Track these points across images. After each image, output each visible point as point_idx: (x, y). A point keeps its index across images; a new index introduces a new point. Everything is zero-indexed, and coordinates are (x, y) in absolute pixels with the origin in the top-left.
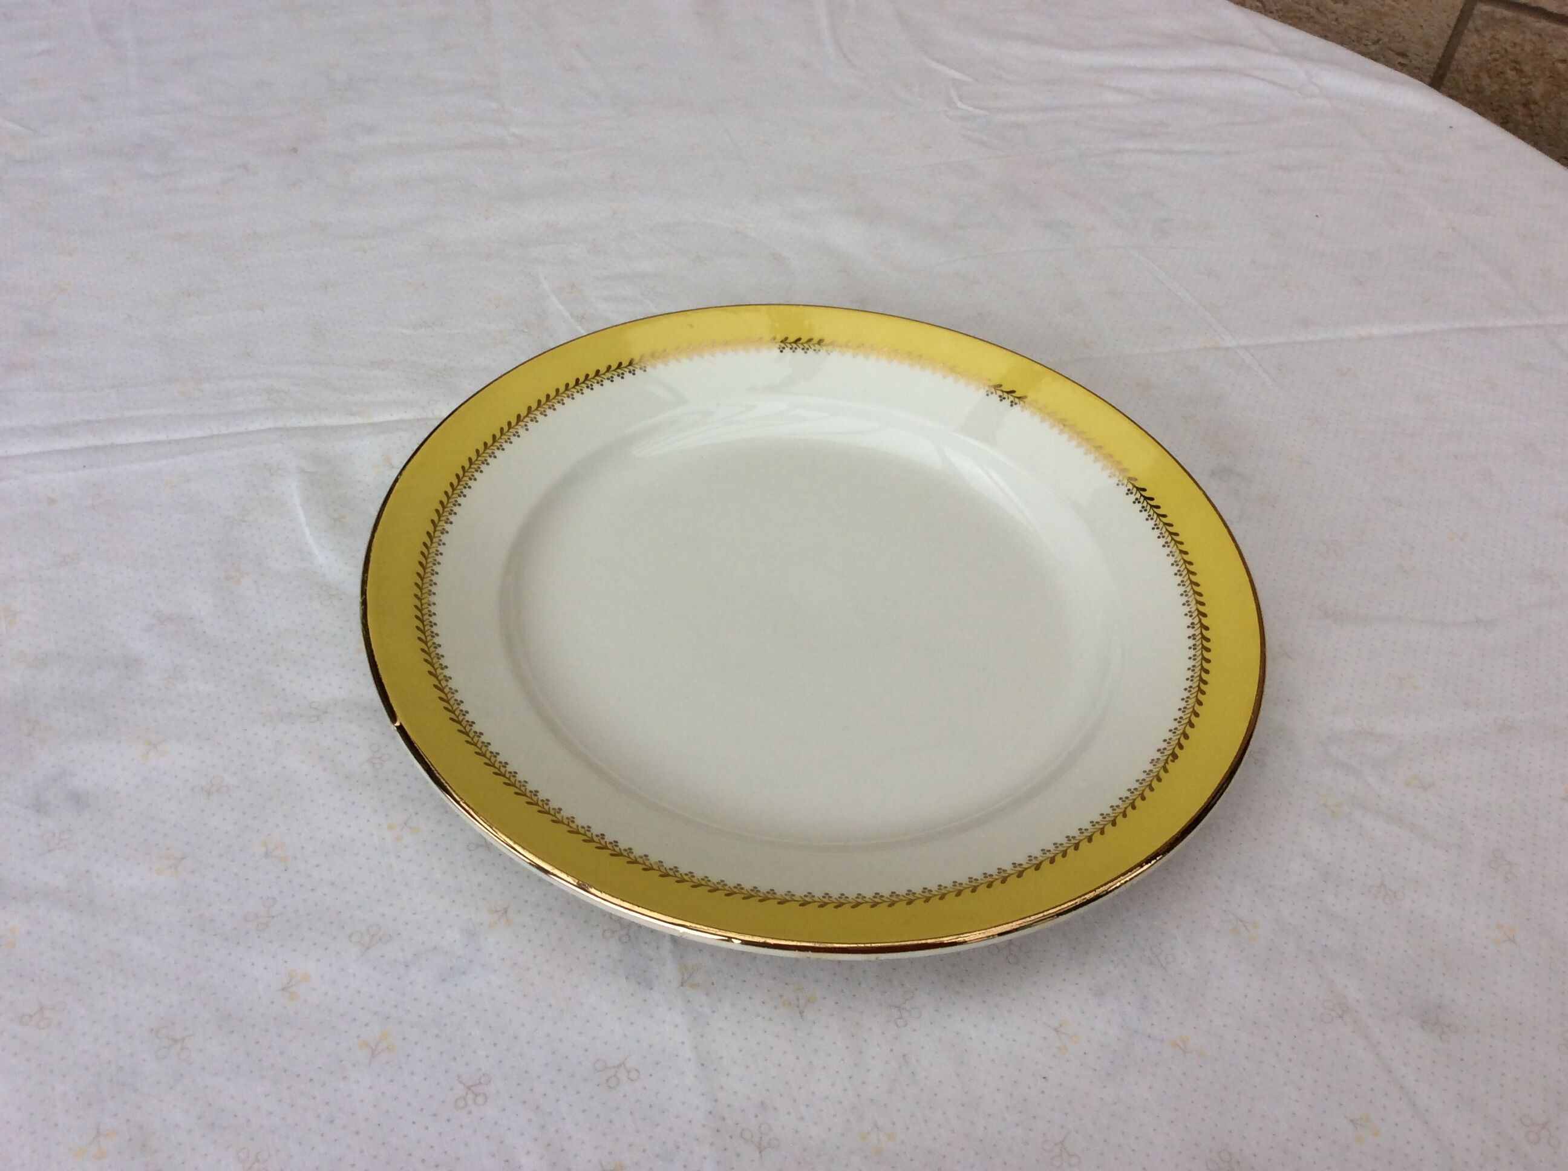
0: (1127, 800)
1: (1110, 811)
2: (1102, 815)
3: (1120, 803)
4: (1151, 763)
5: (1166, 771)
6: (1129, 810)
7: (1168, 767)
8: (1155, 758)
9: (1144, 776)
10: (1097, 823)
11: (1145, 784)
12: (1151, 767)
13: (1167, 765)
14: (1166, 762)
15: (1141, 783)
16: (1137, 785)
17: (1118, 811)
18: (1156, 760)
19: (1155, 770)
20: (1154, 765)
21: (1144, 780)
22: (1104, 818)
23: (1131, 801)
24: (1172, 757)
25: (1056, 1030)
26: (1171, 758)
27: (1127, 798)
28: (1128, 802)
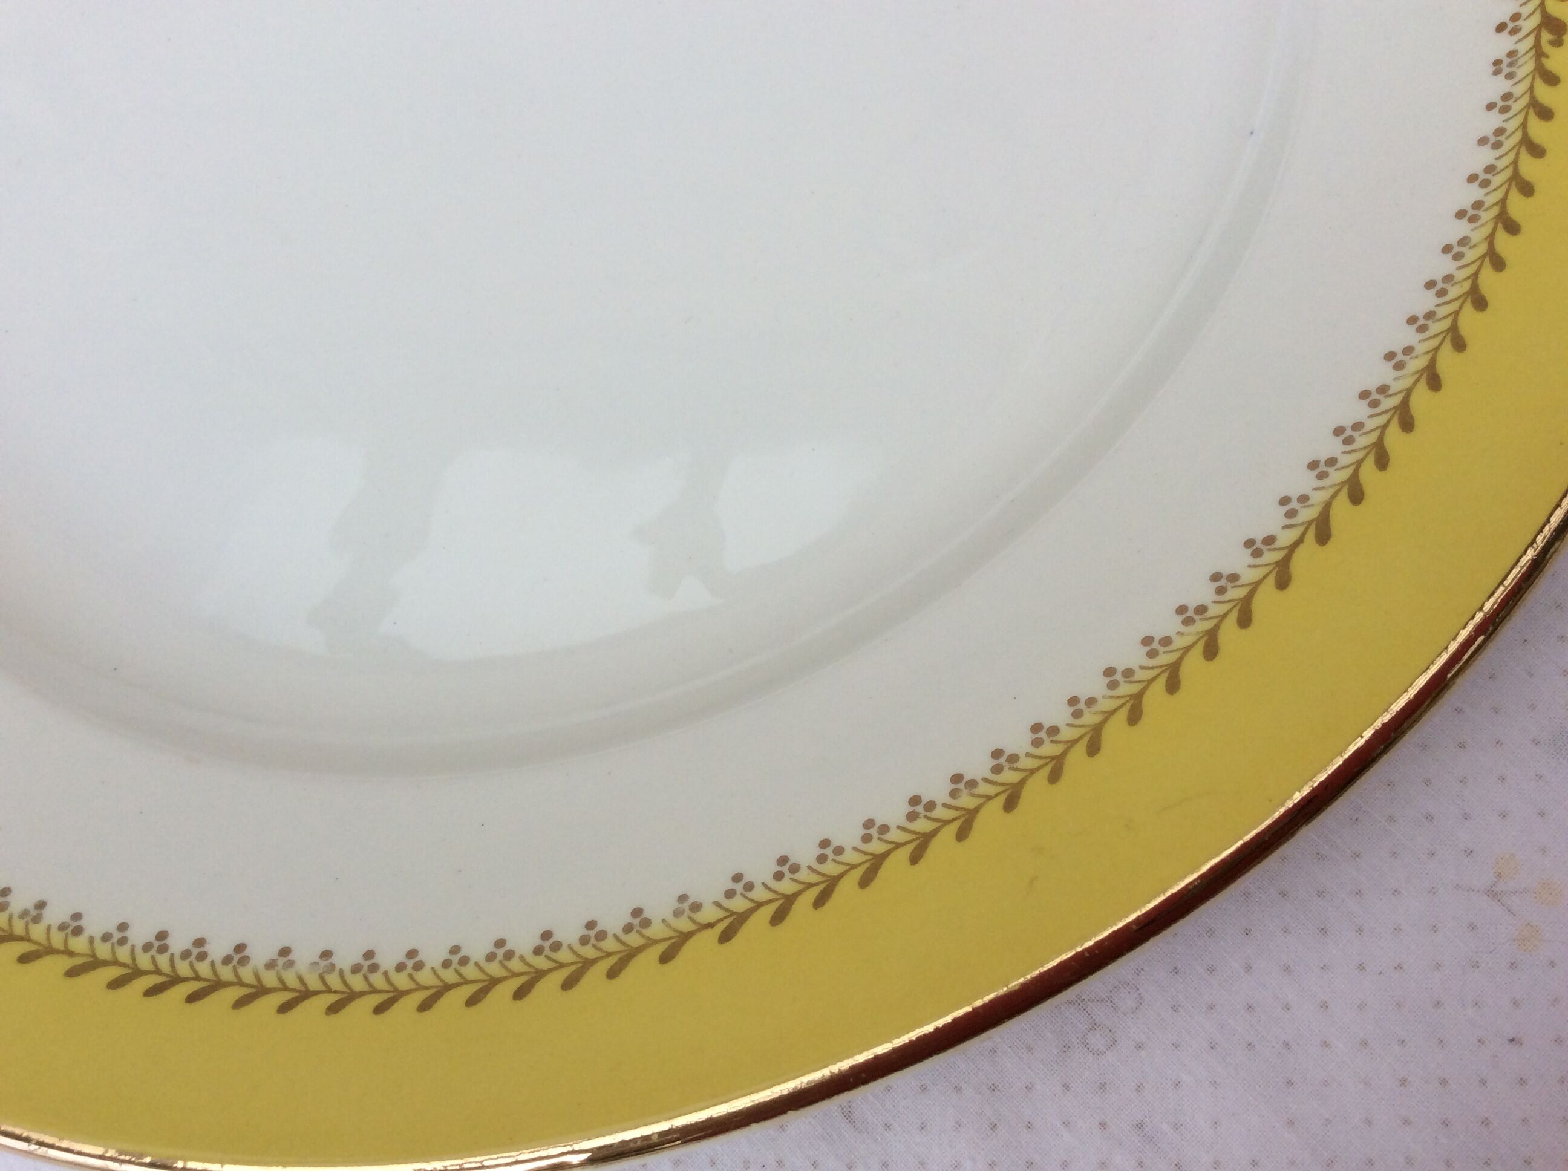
0: (1481, 213)
1: (1447, 266)
2: (1430, 285)
3: (1463, 228)
4: (1497, 73)
5: (1551, 79)
6: (1504, 243)
7: (1550, 64)
8: (1501, 54)
9: (1495, 120)
10: (1430, 315)
11: (1509, 143)
12: (1502, 85)
13: (1544, 60)
14: (1539, 54)
15: (1497, 146)
16: (1487, 156)
17: (1471, 255)
18: (1506, 61)
19: (1518, 90)
20: (1510, 76)
21: (1500, 131)
22: (1442, 293)
23: (1495, 211)
24: (1551, 31)
25: (1492, 893)
26: (1546, 36)
27: (1478, 205)
28: (1487, 216)
